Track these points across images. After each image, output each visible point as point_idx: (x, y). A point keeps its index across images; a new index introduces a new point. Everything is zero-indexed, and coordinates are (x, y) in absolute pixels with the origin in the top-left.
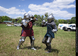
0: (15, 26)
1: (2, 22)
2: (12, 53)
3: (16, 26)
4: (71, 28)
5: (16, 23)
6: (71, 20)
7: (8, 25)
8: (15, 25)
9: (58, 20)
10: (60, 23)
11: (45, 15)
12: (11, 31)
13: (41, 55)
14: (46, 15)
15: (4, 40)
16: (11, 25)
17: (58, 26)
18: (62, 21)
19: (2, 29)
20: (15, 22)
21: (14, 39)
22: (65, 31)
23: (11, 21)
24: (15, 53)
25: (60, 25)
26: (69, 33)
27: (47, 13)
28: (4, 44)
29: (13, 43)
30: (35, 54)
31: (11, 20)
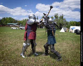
0: (21, 29)
1: (5, 24)
2: (16, 61)
3: (22, 29)
5: (22, 26)
7: (12, 28)
8: (20, 27)
9: (69, 22)
10: (72, 25)
11: (55, 17)
12: (16, 35)
13: (50, 62)
14: (56, 17)
15: (7, 46)
16: (16, 28)
17: (69, 29)
18: (74, 24)
19: (5, 32)
20: (20, 25)
21: (20, 44)
22: (77, 34)
23: (17, 24)
24: (20, 61)
25: (72, 27)
27: (57, 14)
28: (7, 50)
29: (18, 49)
30: (43, 61)
31: (16, 21)
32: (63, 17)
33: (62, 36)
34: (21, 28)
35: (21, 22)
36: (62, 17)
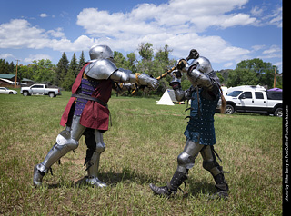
0: (25, 94)
2: (10, 201)
3: (29, 95)
4: (237, 101)
5: (29, 84)
6: (237, 71)
8: (23, 88)
11: (142, 53)
12: (10, 113)
13: (125, 205)
14: (146, 54)
16: (9, 91)
20: (24, 79)
21: (22, 146)
23: (11, 76)
24: (21, 201)
26: (230, 121)
27: (148, 45)
29: (15, 163)
30: (100, 203)
31: (8, 68)
32: (166, 55)
33: (163, 118)
34: (27, 91)
35: (25, 69)
36: (164, 56)
